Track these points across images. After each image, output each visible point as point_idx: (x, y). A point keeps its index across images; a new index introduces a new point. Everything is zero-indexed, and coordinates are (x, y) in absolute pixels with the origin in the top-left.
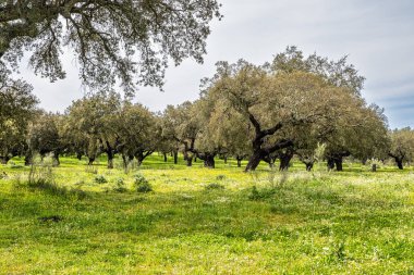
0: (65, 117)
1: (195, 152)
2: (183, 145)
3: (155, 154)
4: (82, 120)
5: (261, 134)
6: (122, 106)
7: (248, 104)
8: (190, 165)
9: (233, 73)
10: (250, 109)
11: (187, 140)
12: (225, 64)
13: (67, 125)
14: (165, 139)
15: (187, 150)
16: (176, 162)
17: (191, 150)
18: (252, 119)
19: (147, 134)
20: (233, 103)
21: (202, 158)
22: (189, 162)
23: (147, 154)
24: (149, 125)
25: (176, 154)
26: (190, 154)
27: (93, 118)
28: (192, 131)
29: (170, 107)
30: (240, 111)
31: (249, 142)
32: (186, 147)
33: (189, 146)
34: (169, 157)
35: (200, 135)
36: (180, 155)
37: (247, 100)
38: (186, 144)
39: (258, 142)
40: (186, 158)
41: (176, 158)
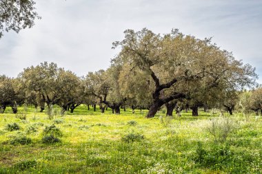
0: (19, 79)
1: (107, 103)
2: (99, 99)
3: (82, 105)
4: (30, 81)
5: (160, 87)
6: (58, 72)
7: (150, 63)
8: (103, 112)
9: (138, 38)
10: (151, 68)
11: (101, 96)
12: (132, 32)
13: (20, 85)
14: (87, 94)
15: (101, 102)
16: (95, 110)
17: (105, 102)
18: (153, 75)
19: (75, 92)
20: (138, 63)
21: (112, 107)
22: (103, 110)
23: (77, 105)
24: (76, 86)
25: (95, 106)
26: (103, 106)
27: (37, 80)
28: (105, 89)
29: (91, 74)
30: (144, 69)
31: (149, 94)
32: (101, 100)
33: (103, 100)
34: (91, 107)
35: (110, 92)
36: (98, 106)
37: (150, 59)
38: (101, 98)
39: (157, 94)
40: (101, 108)
41: (95, 108)
